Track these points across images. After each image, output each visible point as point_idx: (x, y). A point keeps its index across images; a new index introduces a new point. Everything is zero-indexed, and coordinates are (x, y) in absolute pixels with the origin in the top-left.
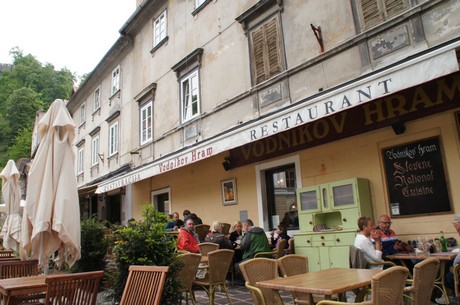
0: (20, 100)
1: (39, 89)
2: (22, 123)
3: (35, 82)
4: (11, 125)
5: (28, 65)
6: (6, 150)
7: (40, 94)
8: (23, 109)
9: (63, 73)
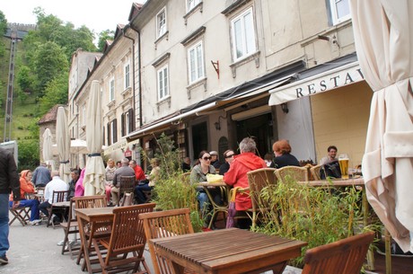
0: (45, 54)
1: (63, 45)
2: (49, 76)
3: (58, 39)
4: (39, 78)
5: (50, 23)
6: (37, 102)
7: (65, 48)
8: (50, 62)
9: (84, 29)
